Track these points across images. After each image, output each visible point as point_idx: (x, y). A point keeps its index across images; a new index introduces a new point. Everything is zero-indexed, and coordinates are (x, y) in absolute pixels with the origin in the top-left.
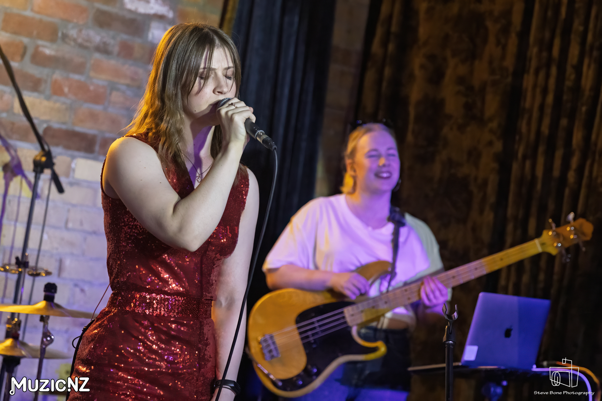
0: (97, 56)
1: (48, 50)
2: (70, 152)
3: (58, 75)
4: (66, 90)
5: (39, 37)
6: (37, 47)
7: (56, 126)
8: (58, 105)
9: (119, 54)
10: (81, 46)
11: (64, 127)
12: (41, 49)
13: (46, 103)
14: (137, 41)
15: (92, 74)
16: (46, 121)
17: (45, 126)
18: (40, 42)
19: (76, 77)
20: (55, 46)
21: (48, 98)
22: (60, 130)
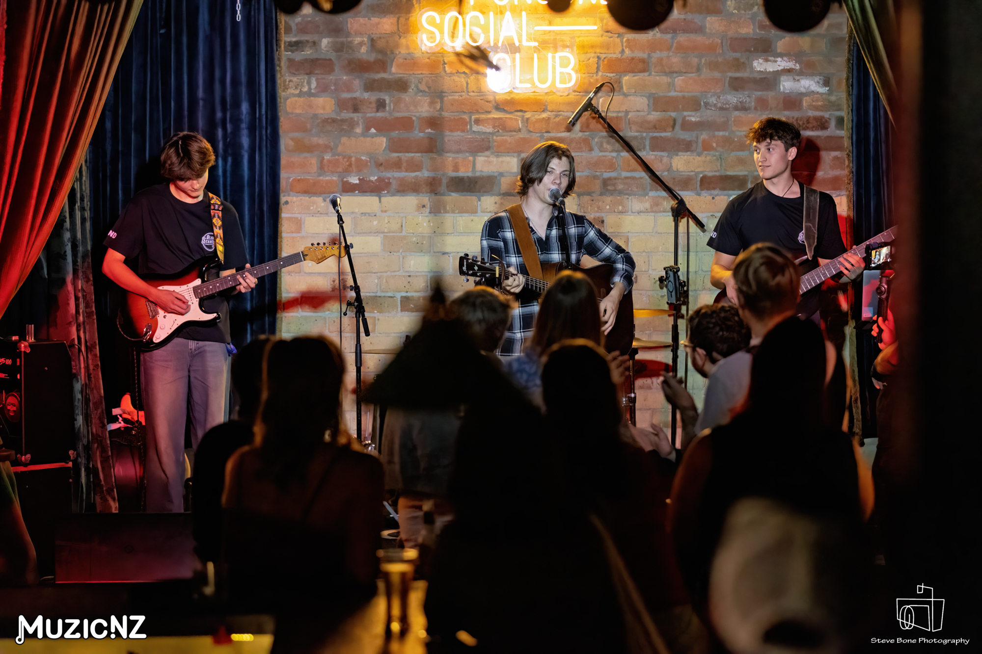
0: (737, 113)
1: (694, 118)
2: (726, 192)
3: (704, 136)
4: (714, 145)
5: (684, 110)
6: (685, 117)
7: (710, 174)
8: (708, 158)
9: (756, 108)
10: (721, 109)
11: (717, 174)
12: (687, 118)
13: (699, 158)
14: (770, 95)
15: (734, 128)
16: (702, 172)
17: (701, 175)
18: (686, 113)
19: (721, 133)
20: (698, 114)
21: (699, 155)
22: (714, 177)
